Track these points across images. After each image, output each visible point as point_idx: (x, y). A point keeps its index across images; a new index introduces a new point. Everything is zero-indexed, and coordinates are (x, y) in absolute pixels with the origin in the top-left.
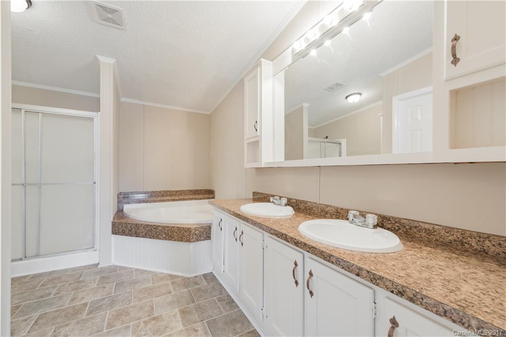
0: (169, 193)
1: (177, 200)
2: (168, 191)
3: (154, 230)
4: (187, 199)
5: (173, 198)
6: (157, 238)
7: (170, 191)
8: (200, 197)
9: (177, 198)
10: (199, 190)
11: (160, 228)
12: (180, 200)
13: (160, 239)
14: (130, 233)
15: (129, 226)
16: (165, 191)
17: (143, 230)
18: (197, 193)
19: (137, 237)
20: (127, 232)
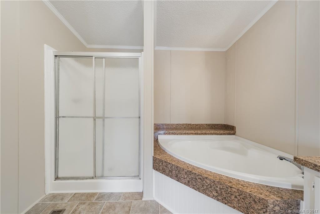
0: (190, 126)
1: (200, 134)
2: (189, 124)
3: (199, 180)
4: (208, 134)
5: (196, 132)
6: (204, 192)
7: (191, 124)
8: (221, 133)
9: (200, 132)
10: (215, 125)
11: (208, 181)
12: (202, 134)
13: (209, 195)
14: (170, 174)
15: (169, 166)
16: (187, 124)
17: (186, 176)
18: (214, 127)
19: (178, 181)
20: (167, 171)
